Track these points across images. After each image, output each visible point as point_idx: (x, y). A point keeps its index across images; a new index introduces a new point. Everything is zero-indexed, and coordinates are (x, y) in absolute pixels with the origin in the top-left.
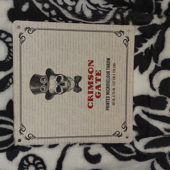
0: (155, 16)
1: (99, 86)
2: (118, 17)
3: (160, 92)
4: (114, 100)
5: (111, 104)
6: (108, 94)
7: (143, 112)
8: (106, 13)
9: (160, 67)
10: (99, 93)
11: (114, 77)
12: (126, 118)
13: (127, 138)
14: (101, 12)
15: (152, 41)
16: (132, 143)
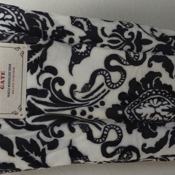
0: (41, 39)
1: (3, 81)
2: (16, 39)
3: (44, 87)
4: (13, 91)
5: (11, 93)
6: (9, 86)
7: (33, 99)
8: (8, 36)
9: (43, 71)
10: (3, 86)
11: (14, 76)
12: (21, 103)
13: (21, 115)
14: (5, 35)
15: (38, 55)
16: (24, 119)
